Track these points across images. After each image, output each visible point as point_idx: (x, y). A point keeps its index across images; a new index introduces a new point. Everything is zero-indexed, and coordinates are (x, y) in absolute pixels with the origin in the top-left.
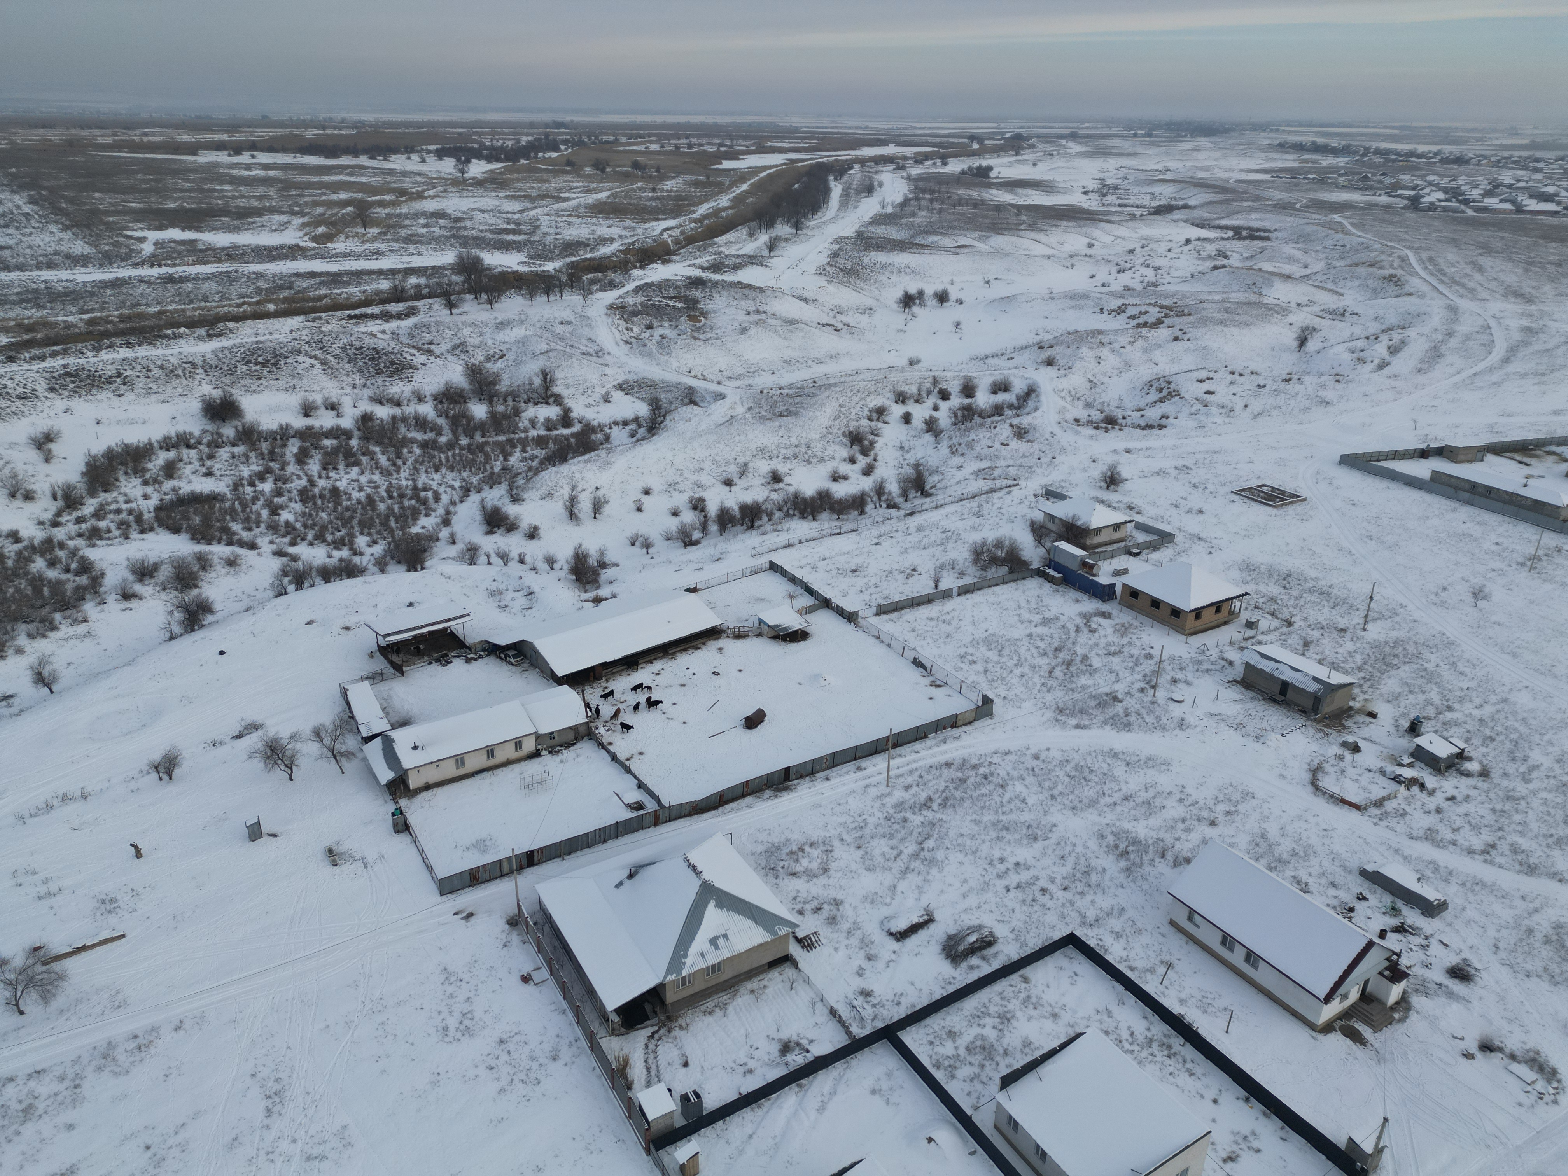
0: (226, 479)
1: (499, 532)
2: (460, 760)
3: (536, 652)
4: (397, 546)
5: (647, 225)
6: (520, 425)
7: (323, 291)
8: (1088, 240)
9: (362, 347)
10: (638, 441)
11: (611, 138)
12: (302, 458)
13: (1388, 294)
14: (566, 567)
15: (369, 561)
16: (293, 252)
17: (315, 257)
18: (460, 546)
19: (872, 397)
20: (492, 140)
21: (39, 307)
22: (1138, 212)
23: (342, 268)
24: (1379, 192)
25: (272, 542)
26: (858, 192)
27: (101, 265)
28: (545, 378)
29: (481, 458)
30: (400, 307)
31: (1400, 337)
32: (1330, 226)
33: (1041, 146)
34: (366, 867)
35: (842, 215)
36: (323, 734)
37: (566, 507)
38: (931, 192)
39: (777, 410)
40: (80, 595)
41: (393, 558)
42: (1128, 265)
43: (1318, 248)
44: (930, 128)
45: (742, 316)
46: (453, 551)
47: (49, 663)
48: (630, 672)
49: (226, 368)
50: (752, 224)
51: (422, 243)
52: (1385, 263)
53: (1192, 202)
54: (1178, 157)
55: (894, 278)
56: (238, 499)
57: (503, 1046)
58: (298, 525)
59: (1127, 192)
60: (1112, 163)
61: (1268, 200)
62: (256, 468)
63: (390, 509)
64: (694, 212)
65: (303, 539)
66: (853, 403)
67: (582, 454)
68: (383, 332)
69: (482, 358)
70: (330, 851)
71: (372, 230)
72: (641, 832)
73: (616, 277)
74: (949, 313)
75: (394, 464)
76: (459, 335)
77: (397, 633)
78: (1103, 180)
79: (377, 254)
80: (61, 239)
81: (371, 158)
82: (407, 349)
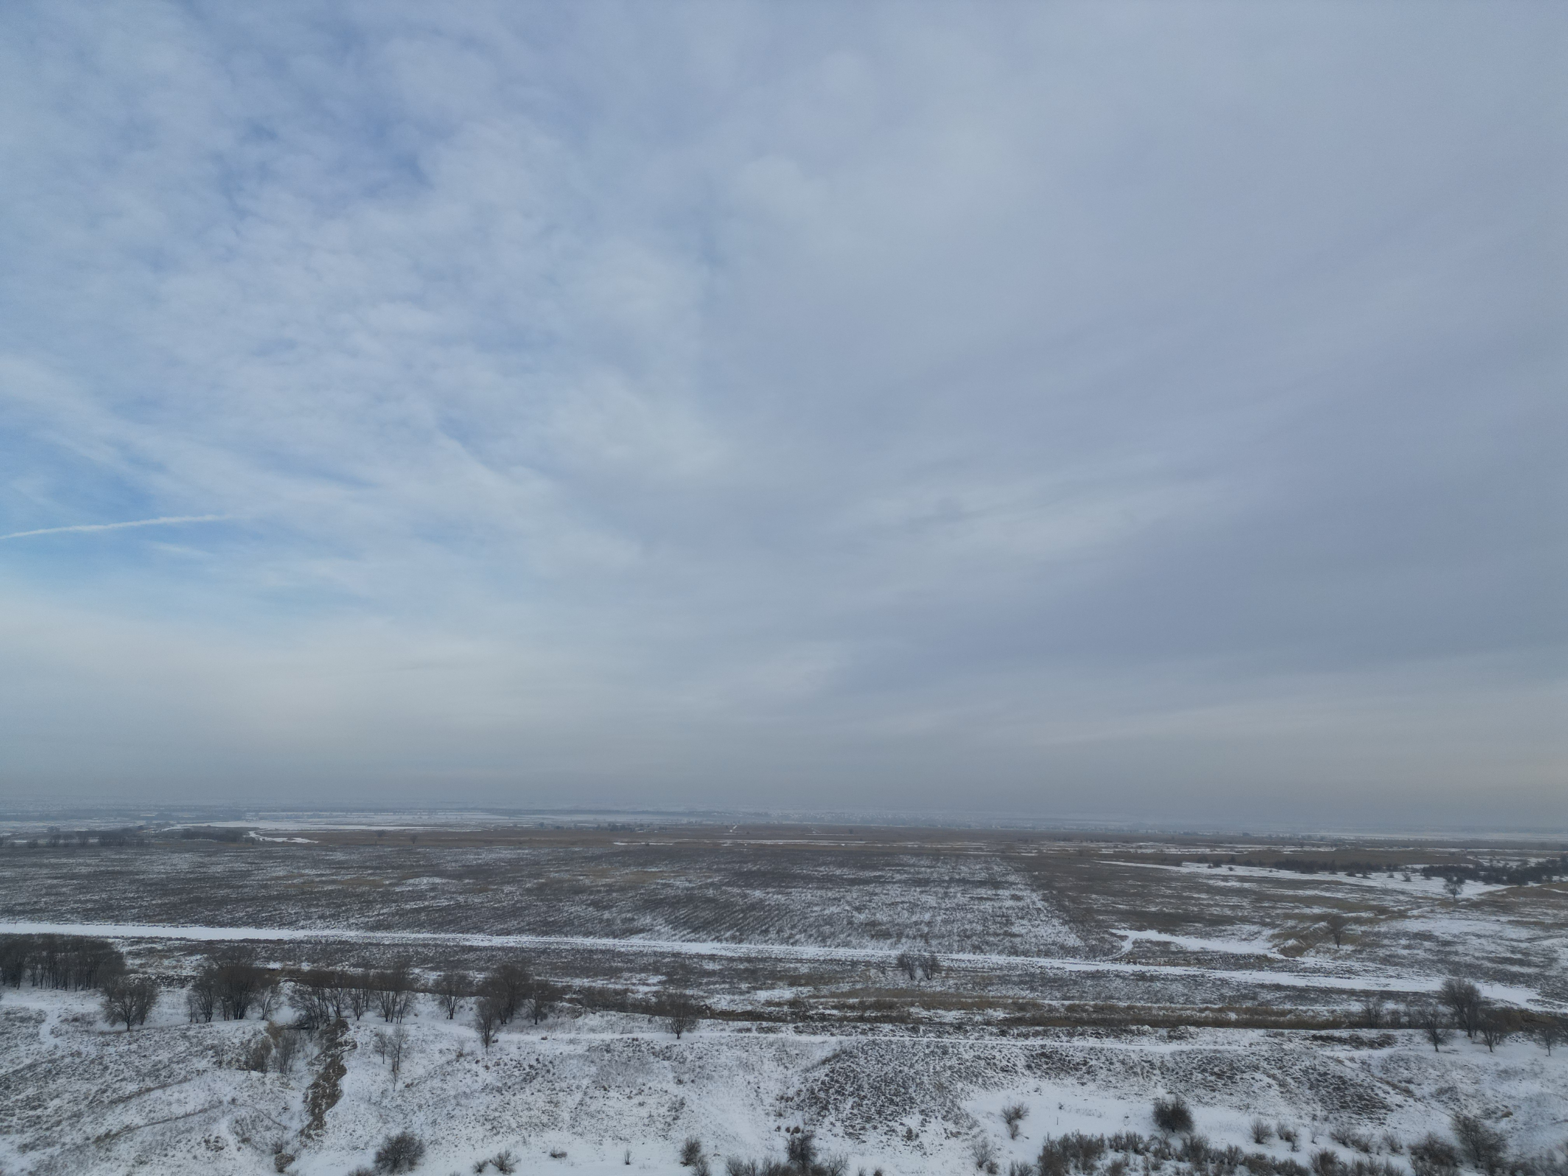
7: (1288, 1006)
9: (1326, 1074)
16: (1260, 962)
17: (1282, 969)
20: (1492, 860)
21: (1033, 989)
23: (1310, 984)
27: (1087, 958)
30: (1373, 1034)
49: (1182, 1073)
51: (1402, 965)
68: (1352, 1060)
69: (1479, 1112)
71: (1345, 947)
76: (1447, 1077)
79: (1350, 972)
80: (1060, 932)
81: (1349, 875)
82: (1379, 1085)
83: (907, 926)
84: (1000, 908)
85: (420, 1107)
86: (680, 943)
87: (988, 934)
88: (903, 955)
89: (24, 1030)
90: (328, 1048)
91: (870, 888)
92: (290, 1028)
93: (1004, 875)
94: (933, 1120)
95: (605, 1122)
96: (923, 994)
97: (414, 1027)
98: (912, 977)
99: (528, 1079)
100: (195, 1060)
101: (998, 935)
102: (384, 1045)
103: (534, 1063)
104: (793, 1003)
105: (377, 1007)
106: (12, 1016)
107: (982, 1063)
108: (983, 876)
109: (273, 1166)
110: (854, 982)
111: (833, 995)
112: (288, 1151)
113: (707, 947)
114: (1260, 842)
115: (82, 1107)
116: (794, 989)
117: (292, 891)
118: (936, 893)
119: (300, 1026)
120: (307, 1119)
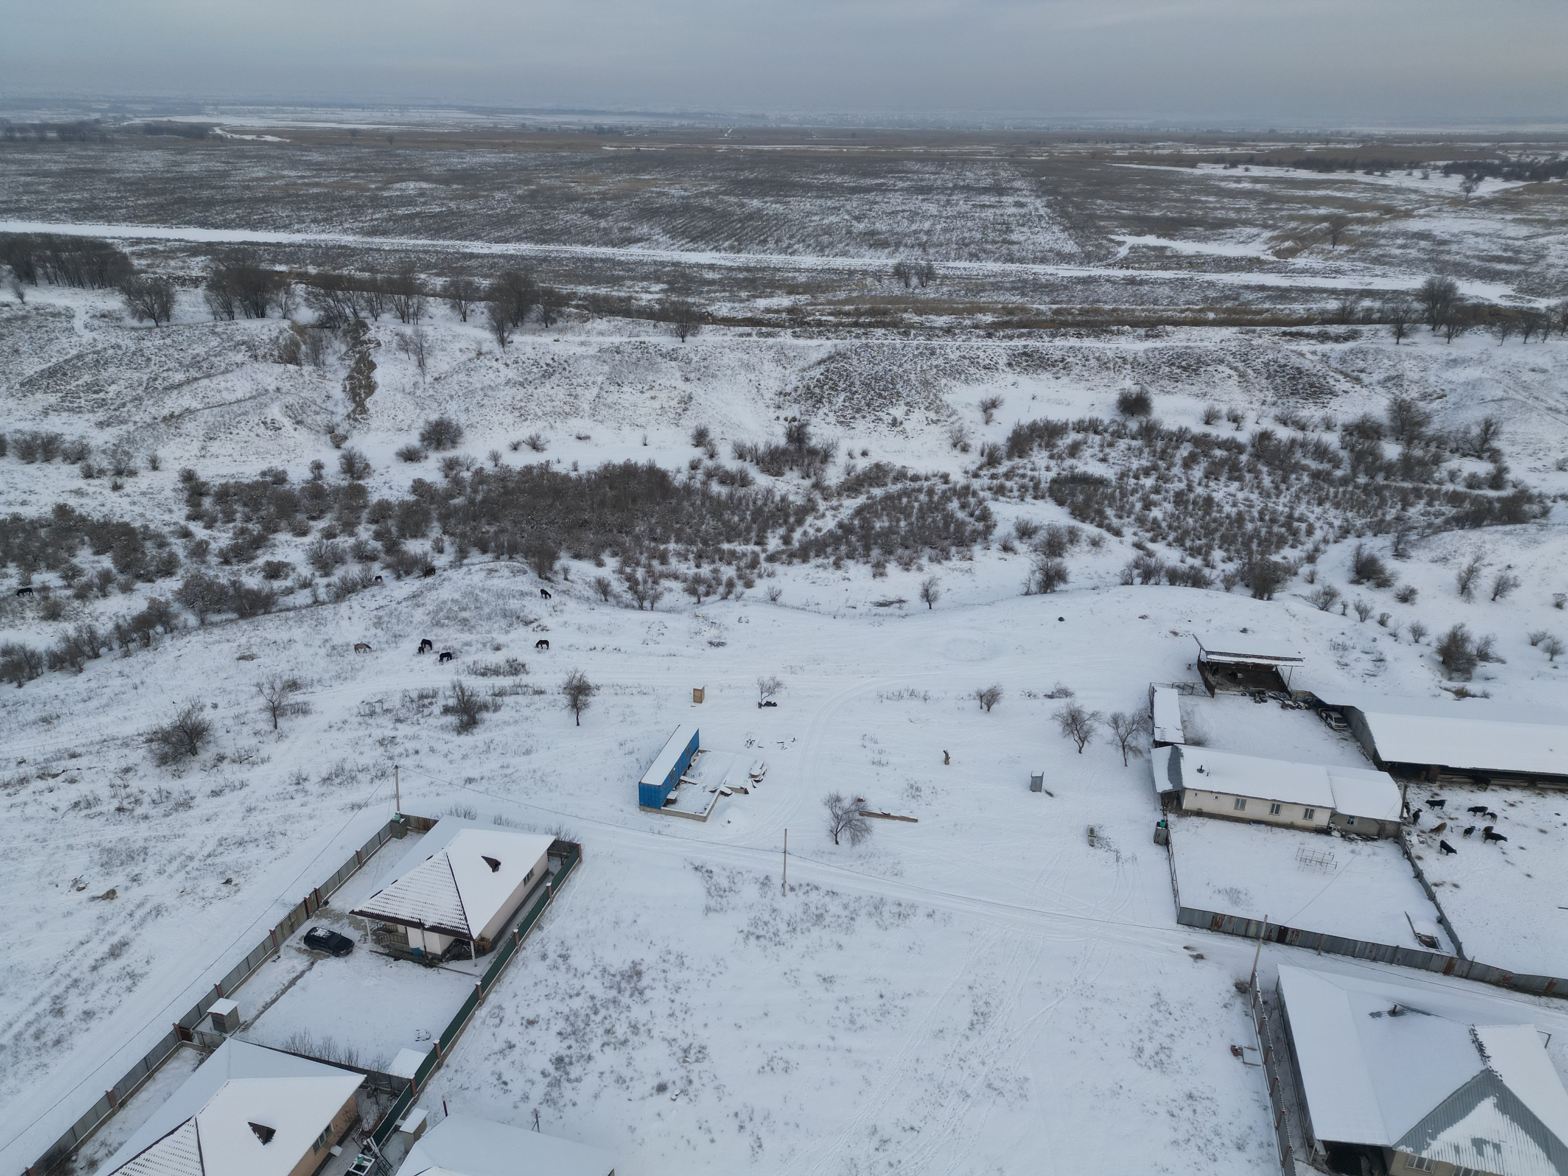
0: (1116, 467)
1: (1368, 584)
2: (1241, 801)
3: (1364, 725)
4: (1251, 569)
6: (1436, 475)
7: (1267, 306)
9: (1285, 365)
12: (1189, 462)
14: (1435, 644)
15: (1218, 576)
16: (1253, 264)
17: (1270, 271)
18: (1317, 587)
20: (1521, 155)
21: (1023, 294)
23: (1294, 284)
25: (1135, 534)
27: (1081, 264)
28: (1487, 429)
29: (1375, 500)
30: (1341, 329)
34: (1117, 861)
36: (1120, 723)
37: (1460, 578)
40: (976, 537)
41: (1242, 580)
46: (1308, 590)
47: (936, 584)
48: (1474, 788)
49: (1151, 367)
51: (1391, 264)
56: (1121, 488)
57: (1190, 1102)
58: (1164, 525)
62: (1145, 463)
63: (1257, 531)
65: (1164, 538)
67: (1504, 523)
68: (1314, 353)
69: (1416, 395)
70: (1092, 831)
71: (1340, 248)
72: (1423, 973)
75: (1277, 488)
76: (1398, 367)
77: (1221, 654)
79: (1338, 272)
80: (1058, 239)
81: (1368, 173)
82: (1332, 374)
83: (905, 235)
84: (1002, 215)
85: (451, 397)
86: (679, 252)
87: (987, 242)
88: (900, 264)
89: (59, 324)
90: (354, 345)
91: (871, 196)
92: (313, 326)
93: (1010, 181)
94: (916, 410)
95: (622, 412)
96: (916, 301)
97: (431, 328)
98: (907, 285)
99: (547, 375)
100: (230, 354)
101: (996, 243)
102: (407, 343)
103: (551, 362)
104: (790, 311)
105: (391, 309)
106: (42, 311)
107: (967, 362)
108: (989, 182)
109: (330, 443)
110: (851, 291)
111: (830, 302)
112: (340, 431)
113: (706, 257)
114: (1285, 139)
115: (139, 392)
116: (792, 297)
117: (278, 194)
118: (938, 201)
119: (322, 325)
120: (351, 407)
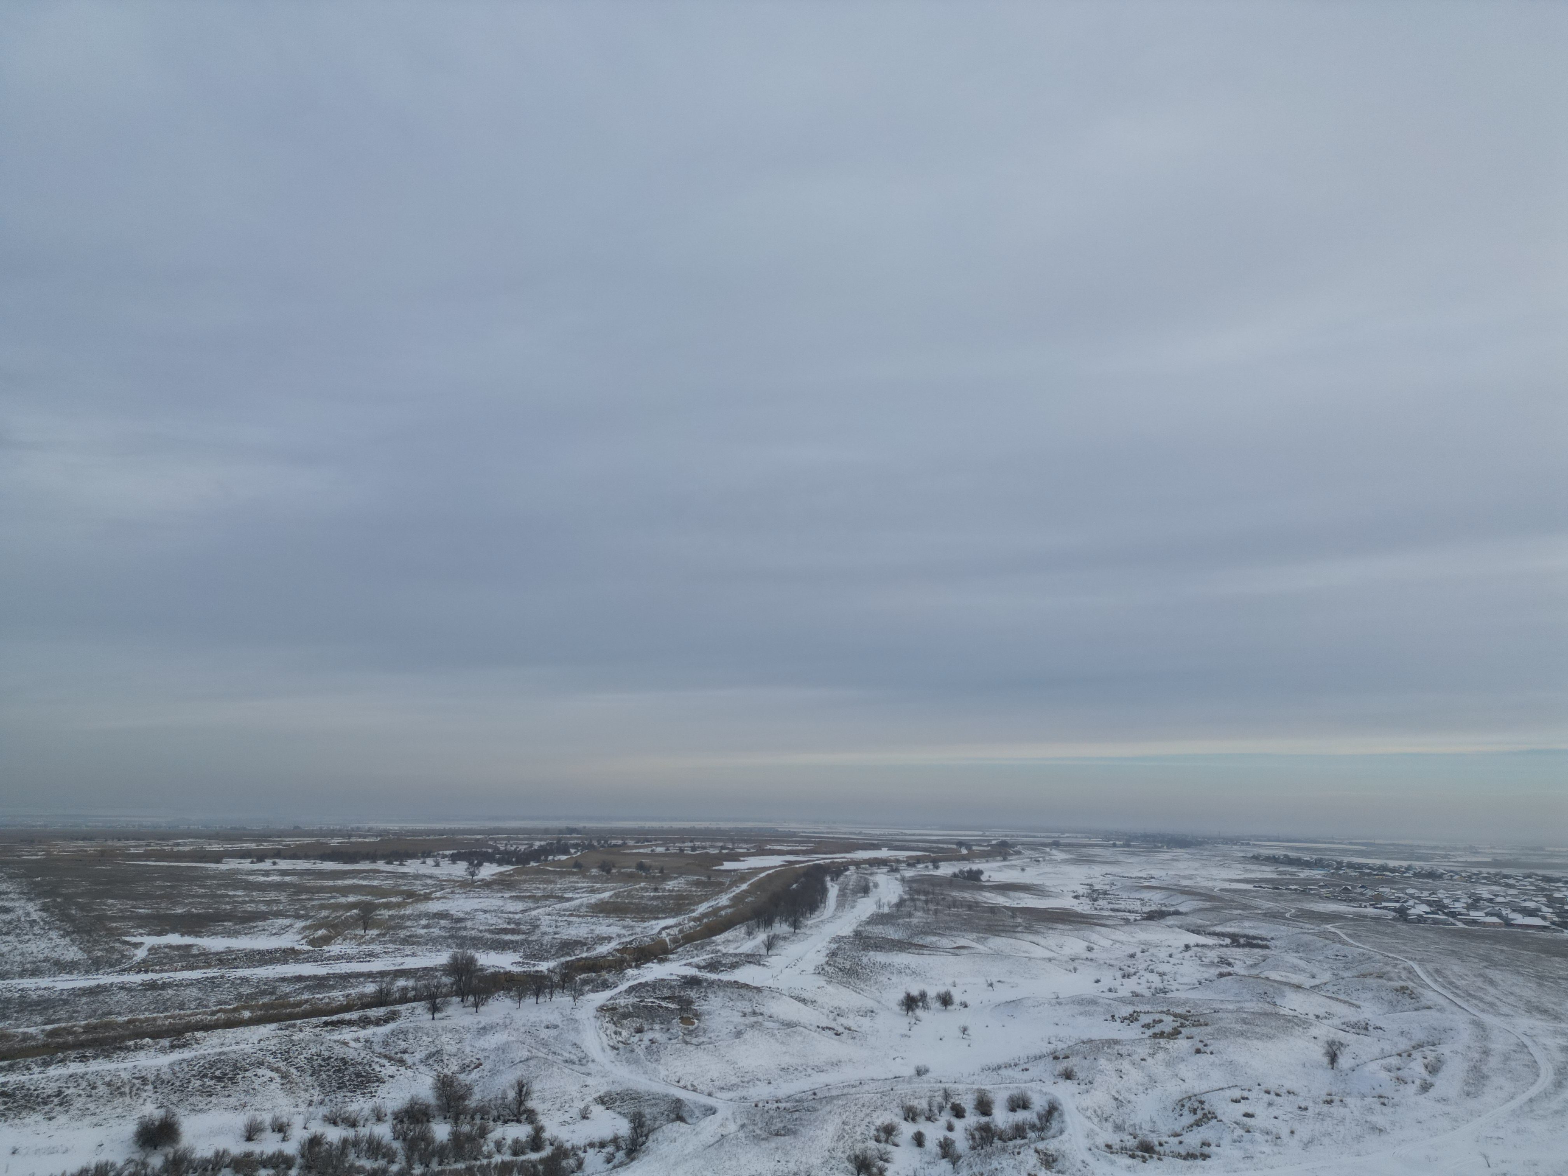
5: (646, 924)
6: (485, 1148)
7: (305, 997)
8: (1086, 944)
9: (330, 1058)
10: (615, 1167)
11: (620, 842)
13: (1406, 1008)
16: (288, 955)
17: (306, 960)
19: (878, 1112)
20: (506, 845)
22: (1132, 917)
23: (331, 971)
24: (1364, 904)
26: (855, 892)
27: (87, 972)
28: (521, 1091)
30: (381, 1012)
31: (1434, 1054)
32: (1324, 935)
33: (1027, 853)
35: (840, 914)
38: (926, 893)
39: (773, 1128)
42: (1132, 971)
43: (1321, 958)
44: (920, 835)
45: (737, 1018)
49: (178, 1084)
50: (750, 922)
51: (419, 944)
52: (1392, 975)
53: (1182, 909)
54: (1159, 866)
55: (894, 979)
59: (1118, 898)
60: (1097, 871)
61: (1256, 908)
64: (694, 911)
66: (858, 1119)
68: (357, 1040)
69: (456, 1068)
71: (371, 932)
73: (609, 977)
74: (953, 1019)
76: (437, 1042)
78: (1091, 885)
79: (372, 955)
80: (57, 946)
81: (388, 863)
82: (377, 1060)
114: (309, 834)
